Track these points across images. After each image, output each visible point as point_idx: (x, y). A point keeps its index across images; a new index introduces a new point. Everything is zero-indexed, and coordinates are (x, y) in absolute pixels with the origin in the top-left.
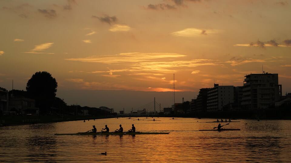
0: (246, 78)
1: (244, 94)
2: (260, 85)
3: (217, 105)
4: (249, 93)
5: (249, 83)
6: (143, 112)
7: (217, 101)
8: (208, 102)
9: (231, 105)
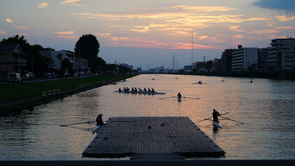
0: (271, 42)
1: (270, 56)
2: (284, 49)
3: (243, 65)
4: (275, 56)
5: (275, 47)
6: (161, 69)
7: (243, 62)
8: (232, 62)
9: (256, 66)
